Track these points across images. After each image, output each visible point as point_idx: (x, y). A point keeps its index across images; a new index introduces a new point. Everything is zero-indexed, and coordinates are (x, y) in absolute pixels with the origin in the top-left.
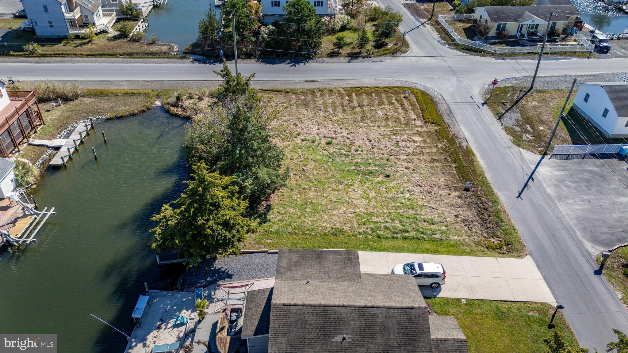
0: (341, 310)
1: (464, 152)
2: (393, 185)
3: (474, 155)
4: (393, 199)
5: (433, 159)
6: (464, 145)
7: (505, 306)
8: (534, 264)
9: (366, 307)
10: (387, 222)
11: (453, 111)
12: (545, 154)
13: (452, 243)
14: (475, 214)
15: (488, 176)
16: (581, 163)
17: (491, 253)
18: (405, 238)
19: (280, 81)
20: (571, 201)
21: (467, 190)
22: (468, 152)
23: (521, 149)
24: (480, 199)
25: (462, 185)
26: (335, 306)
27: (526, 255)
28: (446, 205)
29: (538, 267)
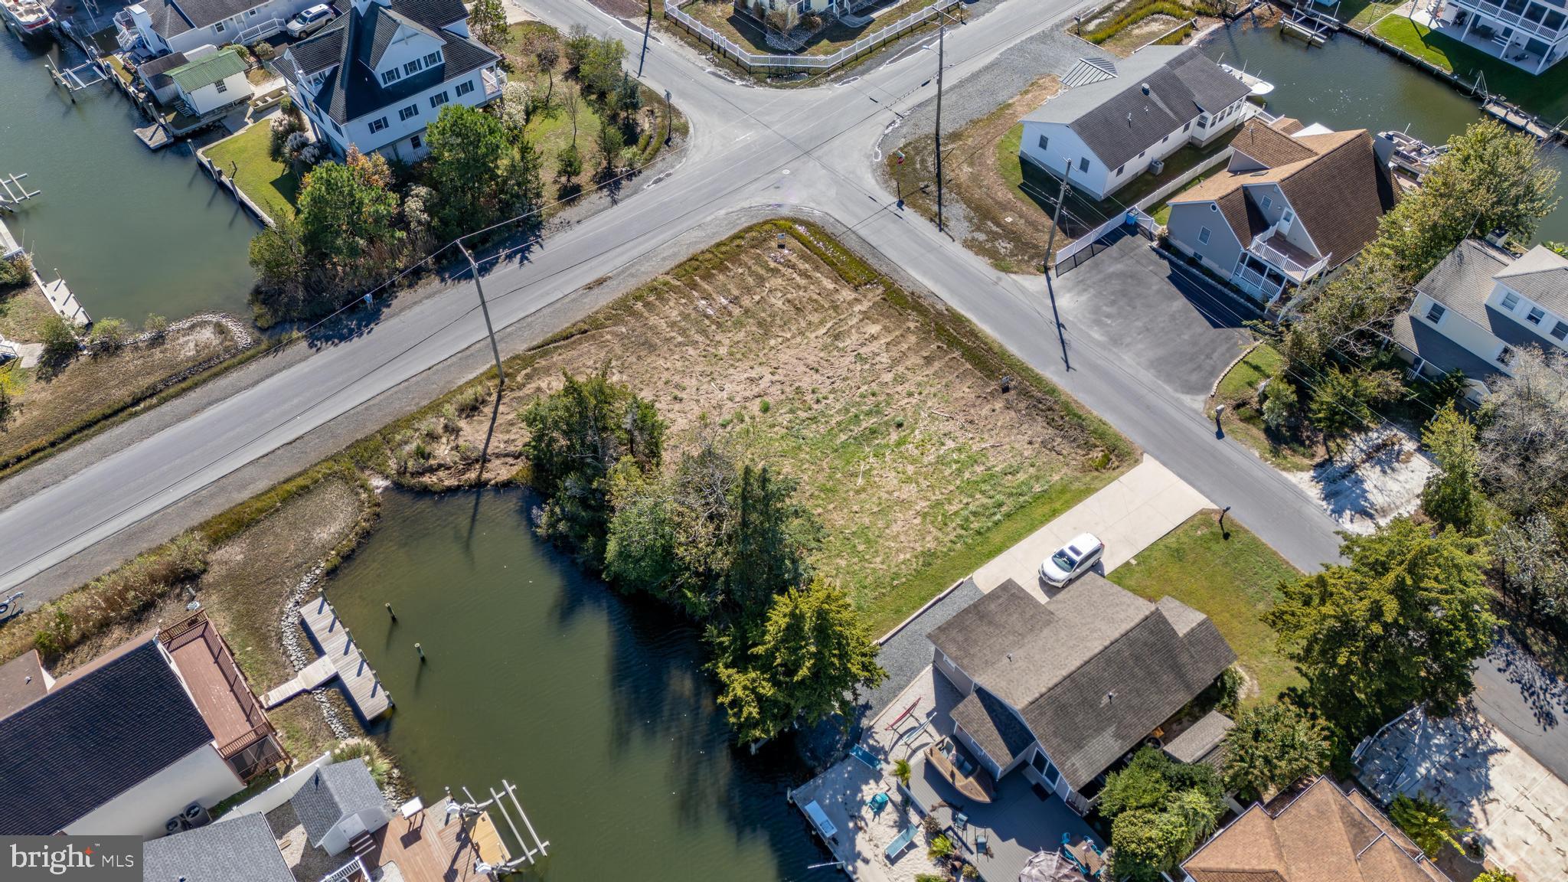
0: (1087, 668)
1: (950, 321)
2: (921, 437)
3: (968, 321)
4: (941, 461)
5: (925, 358)
6: (940, 307)
7: (1172, 540)
8: (1157, 463)
9: (1106, 648)
10: (967, 504)
11: (874, 245)
12: (1046, 270)
13: (1058, 487)
14: (1045, 424)
15: (1013, 349)
16: (1097, 265)
17: (1107, 475)
18: (1008, 516)
19: (544, 311)
20: (1129, 340)
21: (1006, 390)
22: (957, 319)
23: (1013, 276)
24: (1032, 396)
25: (994, 385)
26: (1079, 668)
27: (1142, 454)
28: (1005, 431)
29: (1165, 464)
